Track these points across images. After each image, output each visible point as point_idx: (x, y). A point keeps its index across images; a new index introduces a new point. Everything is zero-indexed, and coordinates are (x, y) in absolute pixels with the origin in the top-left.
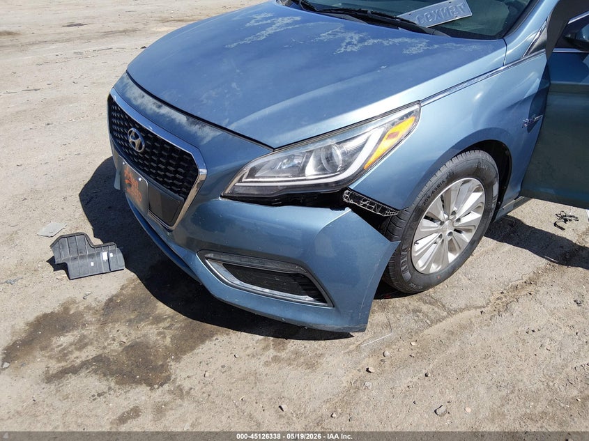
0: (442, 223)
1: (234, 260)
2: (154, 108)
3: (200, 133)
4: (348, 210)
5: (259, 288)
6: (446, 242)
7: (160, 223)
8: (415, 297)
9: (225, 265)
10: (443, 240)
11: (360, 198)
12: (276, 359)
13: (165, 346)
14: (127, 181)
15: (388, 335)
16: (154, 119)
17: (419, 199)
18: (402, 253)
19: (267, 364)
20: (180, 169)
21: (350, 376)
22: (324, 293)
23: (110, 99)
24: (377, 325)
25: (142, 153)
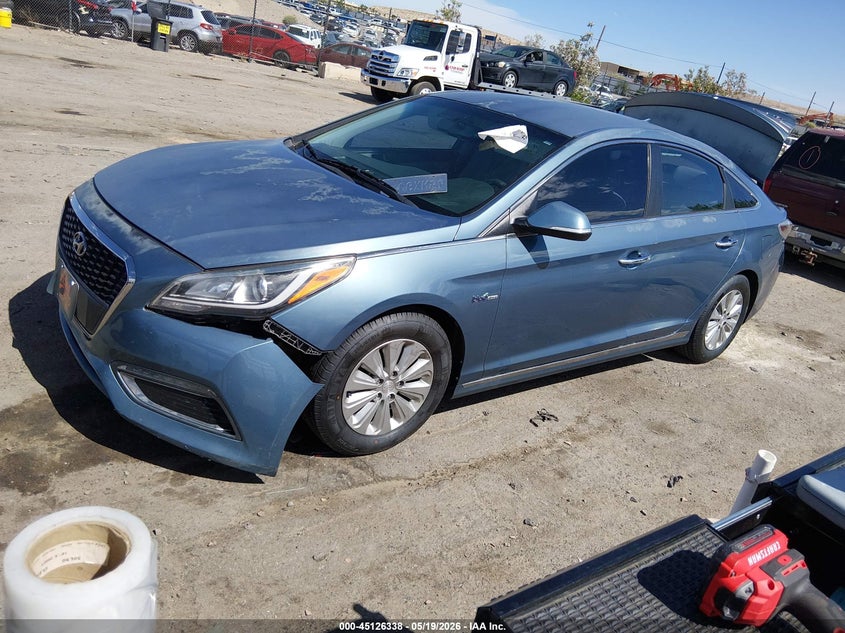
0: (381, 381)
1: (146, 375)
2: (105, 215)
3: (139, 244)
4: (270, 341)
5: (167, 410)
6: (387, 404)
7: (82, 331)
8: (348, 460)
9: (137, 381)
10: (383, 401)
11: (282, 331)
12: (168, 492)
13: (53, 461)
14: (61, 286)
15: (301, 488)
16: (102, 225)
17: (351, 346)
18: (329, 400)
19: (156, 494)
20: (112, 276)
21: (243, 517)
22: (232, 422)
23: (68, 202)
24: (295, 478)
25: (82, 257)
